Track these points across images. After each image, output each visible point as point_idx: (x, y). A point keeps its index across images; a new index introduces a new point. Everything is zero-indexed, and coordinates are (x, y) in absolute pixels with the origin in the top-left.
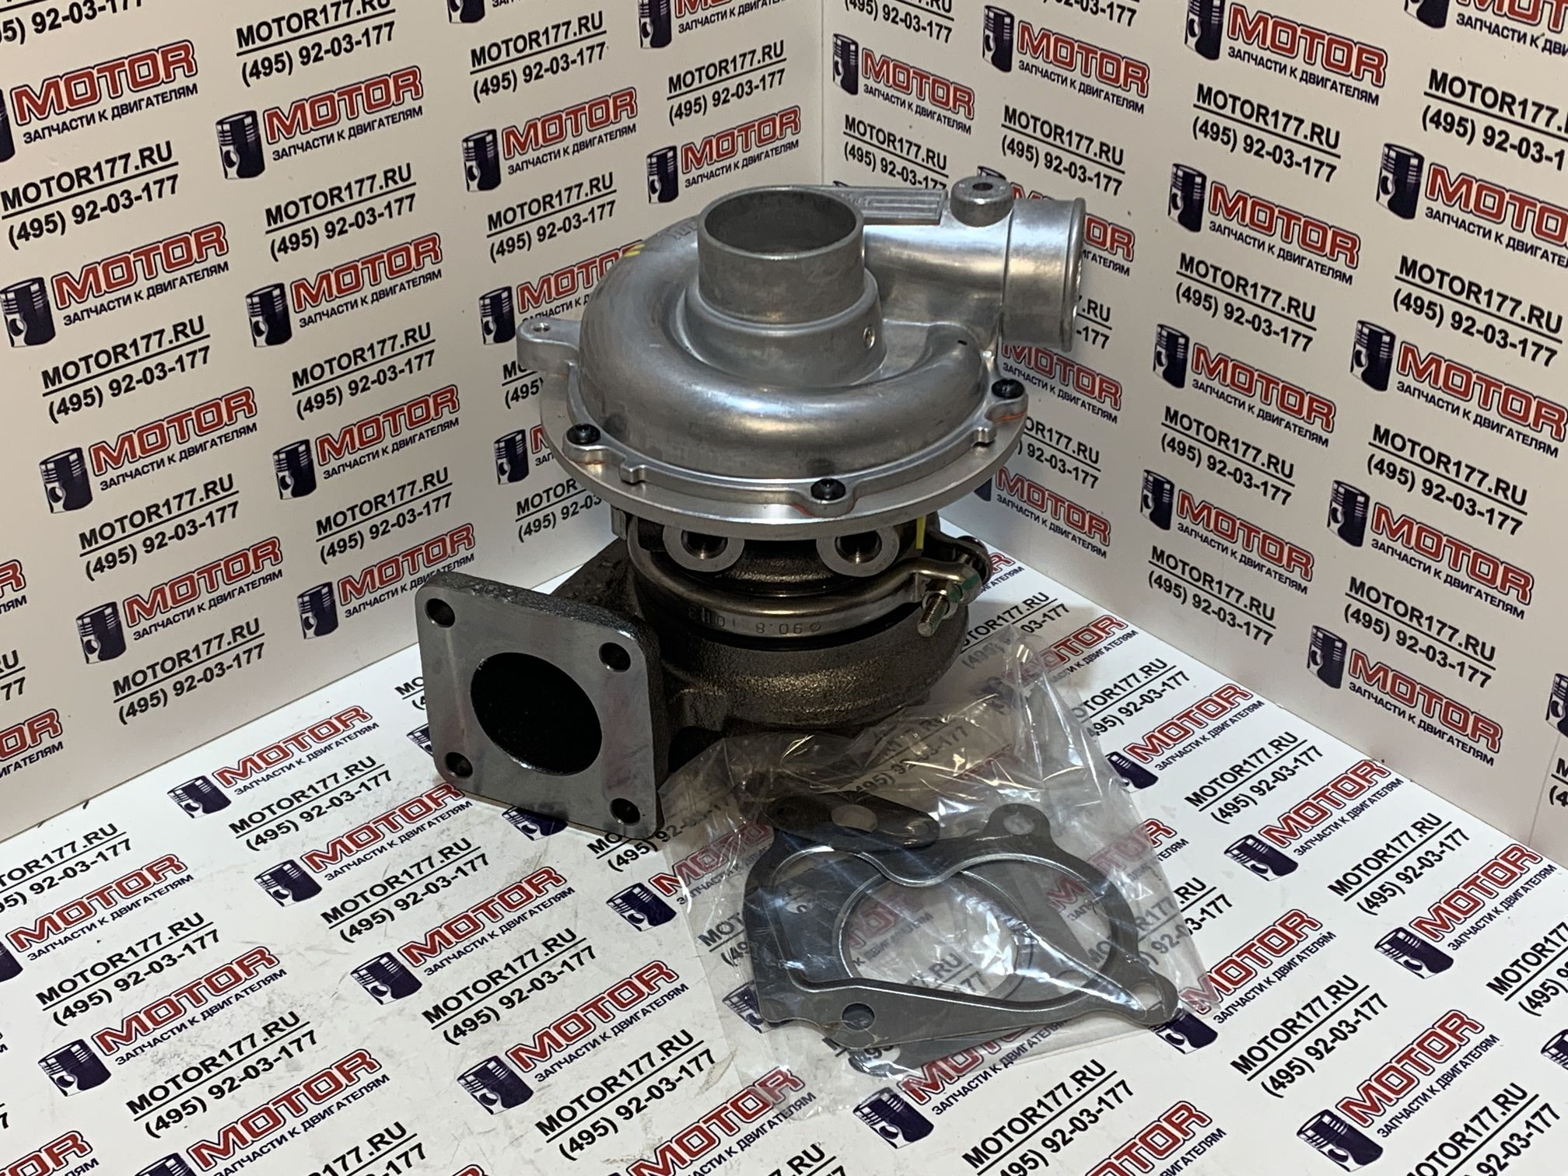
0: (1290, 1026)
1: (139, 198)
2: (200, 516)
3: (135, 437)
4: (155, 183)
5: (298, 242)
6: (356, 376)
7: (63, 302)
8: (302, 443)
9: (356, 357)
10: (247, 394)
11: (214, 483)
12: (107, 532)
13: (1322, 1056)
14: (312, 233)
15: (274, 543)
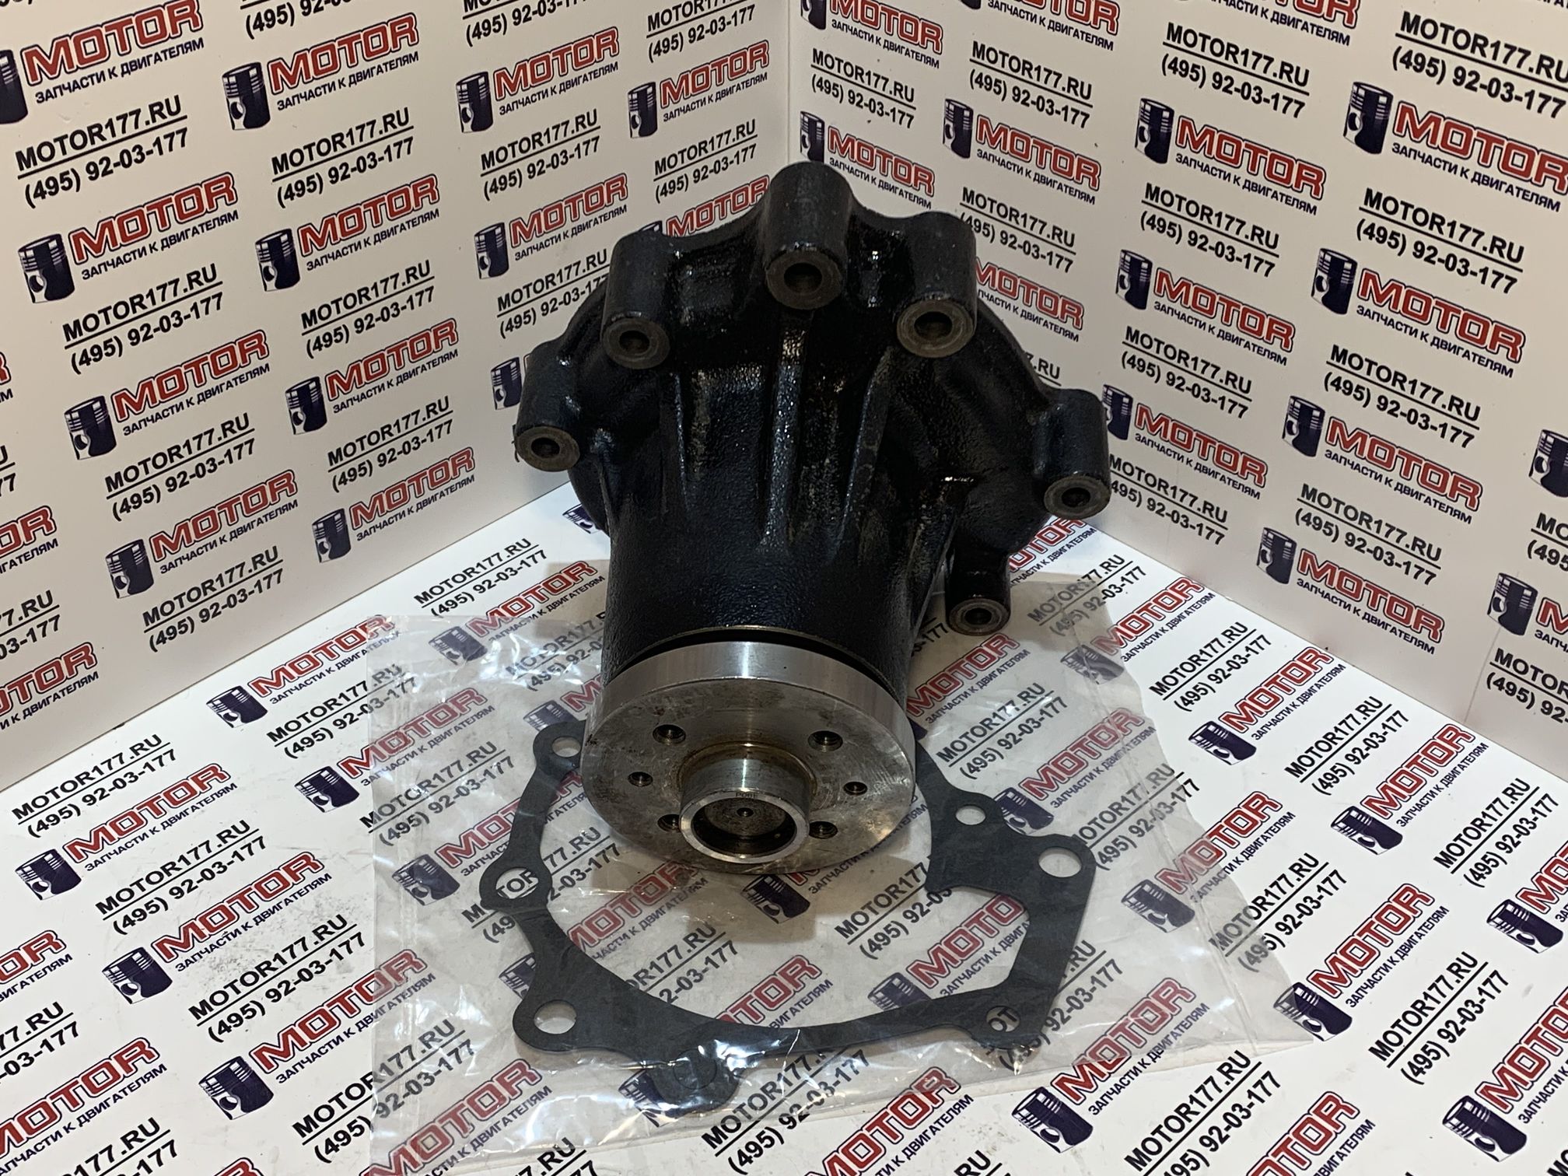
0: (1261, 903)
1: (150, 152)
2: (218, 455)
3: (154, 383)
4: (166, 137)
5: (303, 188)
6: (362, 314)
7: (81, 256)
8: (312, 380)
9: (360, 296)
10: (259, 337)
11: (231, 423)
12: (131, 474)
13: (1291, 931)
14: (316, 179)
15: (288, 475)
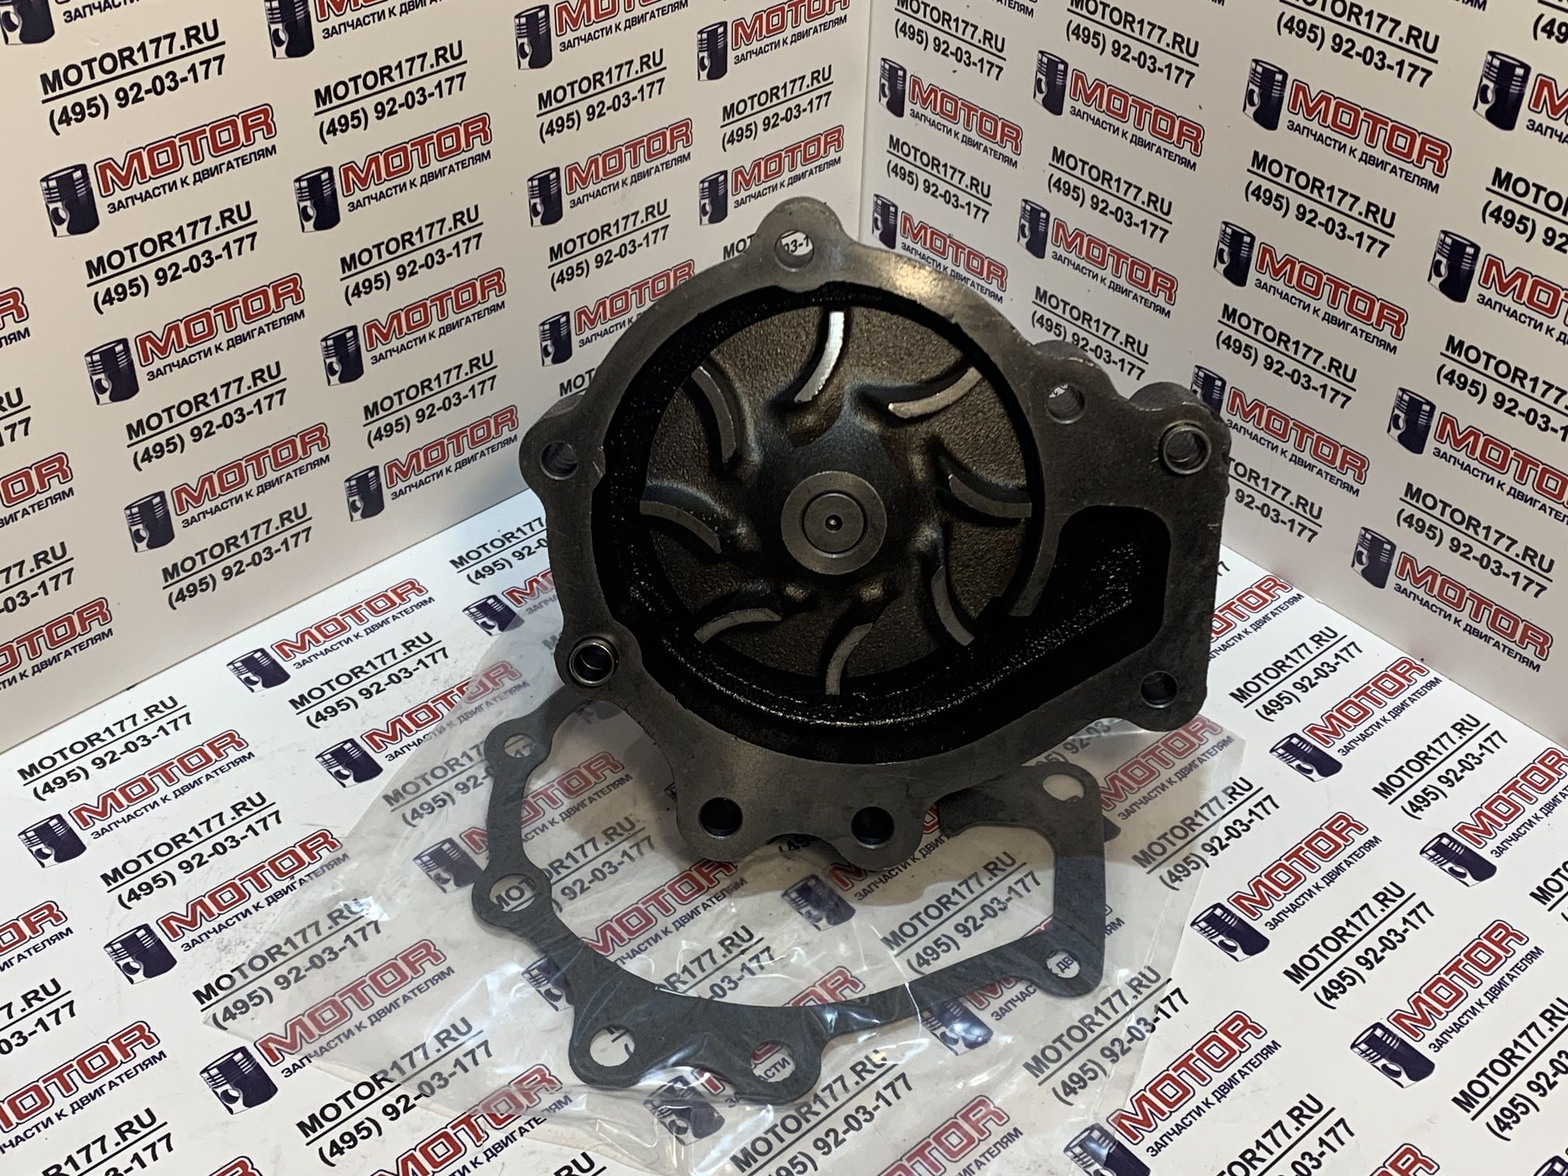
0: (1340, 934)
1: (184, 79)
2: (247, 404)
3: (182, 326)
4: (201, 63)
5: (346, 124)
6: (405, 261)
7: (107, 189)
8: (349, 329)
9: (404, 241)
10: (294, 281)
11: (262, 371)
12: (154, 422)
13: (1372, 966)
14: (361, 115)
15: (321, 428)
